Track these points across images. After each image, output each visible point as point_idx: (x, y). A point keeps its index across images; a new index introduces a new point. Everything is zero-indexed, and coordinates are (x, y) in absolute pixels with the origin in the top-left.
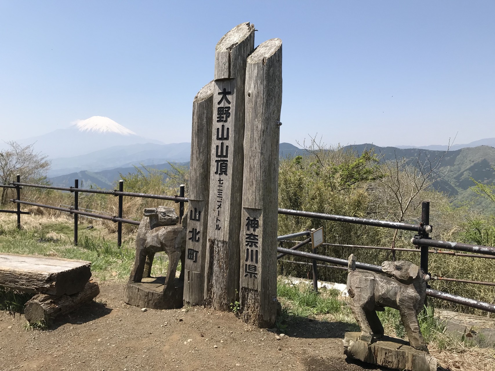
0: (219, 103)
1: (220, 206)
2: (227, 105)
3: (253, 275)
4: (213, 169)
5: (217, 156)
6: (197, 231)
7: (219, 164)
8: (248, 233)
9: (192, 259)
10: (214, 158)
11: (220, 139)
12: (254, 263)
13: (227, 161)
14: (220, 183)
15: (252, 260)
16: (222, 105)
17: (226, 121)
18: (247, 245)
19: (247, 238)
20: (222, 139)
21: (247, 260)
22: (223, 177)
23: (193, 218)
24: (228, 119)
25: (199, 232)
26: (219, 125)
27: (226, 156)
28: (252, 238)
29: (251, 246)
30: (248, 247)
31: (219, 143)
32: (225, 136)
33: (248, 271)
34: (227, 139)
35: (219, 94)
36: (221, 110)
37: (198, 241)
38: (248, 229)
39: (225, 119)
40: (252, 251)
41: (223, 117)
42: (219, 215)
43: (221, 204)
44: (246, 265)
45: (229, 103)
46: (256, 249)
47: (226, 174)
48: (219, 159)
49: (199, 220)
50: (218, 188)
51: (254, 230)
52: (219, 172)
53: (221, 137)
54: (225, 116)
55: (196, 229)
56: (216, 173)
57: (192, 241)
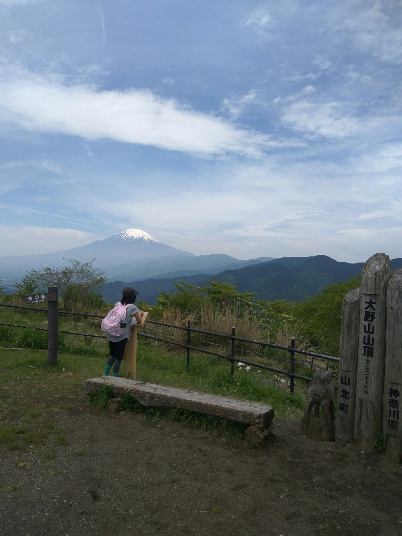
0: (366, 308)
1: (367, 378)
2: (373, 311)
3: (395, 427)
4: (361, 351)
5: (364, 343)
6: (347, 392)
7: (366, 349)
8: (391, 398)
9: (344, 410)
10: (361, 345)
11: (367, 332)
12: (396, 419)
13: (373, 348)
14: (367, 362)
15: (394, 417)
16: (368, 310)
17: (372, 321)
18: (390, 406)
19: (389, 402)
20: (369, 332)
21: (390, 416)
22: (369, 358)
23: (344, 382)
24: (374, 320)
25: (349, 393)
26: (367, 323)
27: (372, 344)
28: (394, 402)
29: (393, 408)
30: (391, 408)
31: (366, 335)
32: (371, 331)
33: (390, 423)
34: (373, 333)
35: (366, 302)
36: (367, 314)
37: (348, 398)
38: (391, 396)
39: (371, 319)
40: (394, 411)
41: (369, 318)
42: (366, 384)
43: (368, 377)
44: (389, 420)
45: (374, 310)
46: (397, 410)
47: (373, 357)
48: (366, 346)
49: (349, 384)
50: (366, 365)
51: (396, 398)
52: (366, 354)
53: (367, 331)
54: (371, 318)
55: (346, 390)
56: (364, 355)
57: (343, 398)
